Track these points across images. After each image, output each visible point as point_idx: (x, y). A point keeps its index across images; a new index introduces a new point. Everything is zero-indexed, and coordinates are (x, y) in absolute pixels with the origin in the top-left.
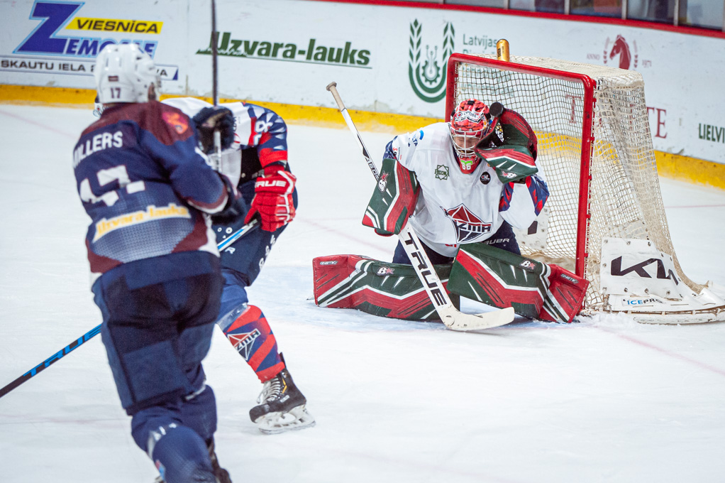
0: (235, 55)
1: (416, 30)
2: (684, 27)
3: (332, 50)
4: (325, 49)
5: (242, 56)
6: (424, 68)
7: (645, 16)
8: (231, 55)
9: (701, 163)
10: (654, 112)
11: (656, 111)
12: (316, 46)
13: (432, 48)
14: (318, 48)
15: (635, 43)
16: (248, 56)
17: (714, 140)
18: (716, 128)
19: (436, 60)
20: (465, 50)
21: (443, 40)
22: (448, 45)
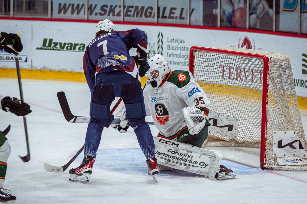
0: (55, 50)
5: (59, 50)
7: (258, 27)
8: (53, 49)
16: (61, 50)
17: (295, 85)
18: (296, 79)
19: (154, 50)
20: (168, 45)
21: (158, 40)
22: (160, 43)
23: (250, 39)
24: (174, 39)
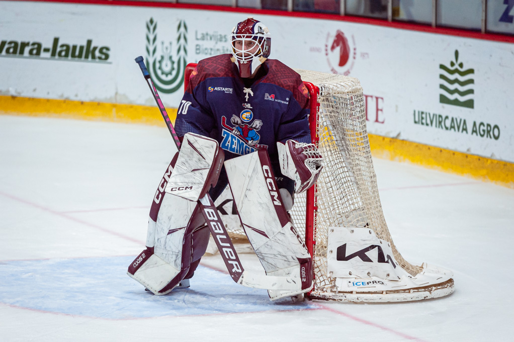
1: (152, 28)
2: (397, 23)
3: (75, 47)
4: (68, 47)
6: (160, 62)
7: (361, 12)
9: (417, 146)
10: (372, 100)
11: (375, 99)
12: (60, 43)
13: (167, 44)
14: (62, 46)
15: (353, 37)
17: (427, 125)
18: (429, 114)
19: (171, 55)
20: (197, 45)
21: (177, 36)
22: (182, 41)
23: (347, 36)
24: (207, 34)
